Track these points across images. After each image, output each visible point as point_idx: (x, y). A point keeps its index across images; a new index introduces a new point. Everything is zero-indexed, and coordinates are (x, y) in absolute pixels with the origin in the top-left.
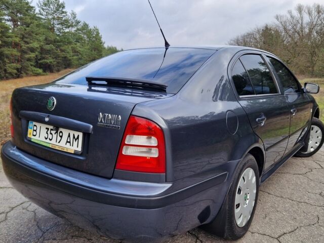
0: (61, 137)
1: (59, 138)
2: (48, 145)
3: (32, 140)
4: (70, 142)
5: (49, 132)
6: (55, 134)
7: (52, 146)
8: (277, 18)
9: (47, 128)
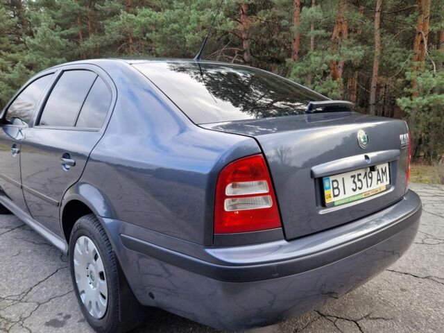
0: (372, 178)
1: (369, 181)
3: (336, 204)
4: (380, 180)
5: (356, 180)
6: (364, 178)
7: (365, 195)
9: (352, 177)
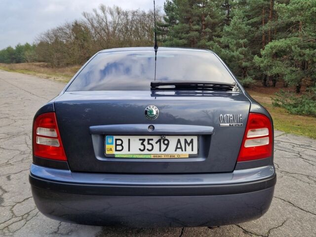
0: (167, 145)
1: (163, 147)
2: (149, 157)
3: (116, 156)
4: (181, 148)
5: (145, 143)
6: (156, 143)
7: (154, 156)
8: (84, 15)
9: (141, 140)
